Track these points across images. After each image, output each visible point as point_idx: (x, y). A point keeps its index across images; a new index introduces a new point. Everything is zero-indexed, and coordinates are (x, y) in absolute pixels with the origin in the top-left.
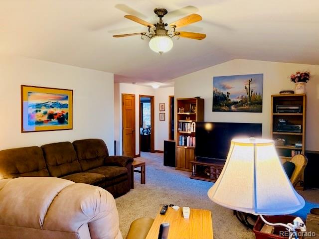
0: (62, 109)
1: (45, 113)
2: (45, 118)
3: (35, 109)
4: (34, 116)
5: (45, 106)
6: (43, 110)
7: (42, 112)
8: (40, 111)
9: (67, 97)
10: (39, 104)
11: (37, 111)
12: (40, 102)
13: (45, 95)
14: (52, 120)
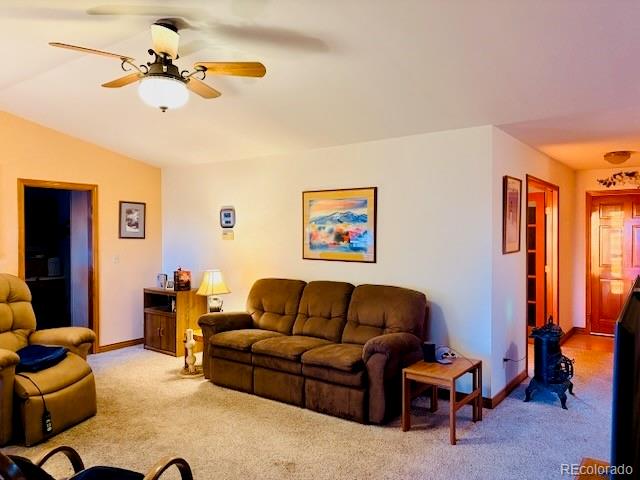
0: (358, 224)
1: (331, 231)
2: (331, 239)
3: (317, 226)
4: (317, 235)
5: (331, 220)
6: (329, 226)
7: (327, 230)
8: (324, 228)
9: (366, 202)
10: (323, 218)
11: (320, 229)
12: (323, 214)
13: (330, 203)
14: (341, 243)
